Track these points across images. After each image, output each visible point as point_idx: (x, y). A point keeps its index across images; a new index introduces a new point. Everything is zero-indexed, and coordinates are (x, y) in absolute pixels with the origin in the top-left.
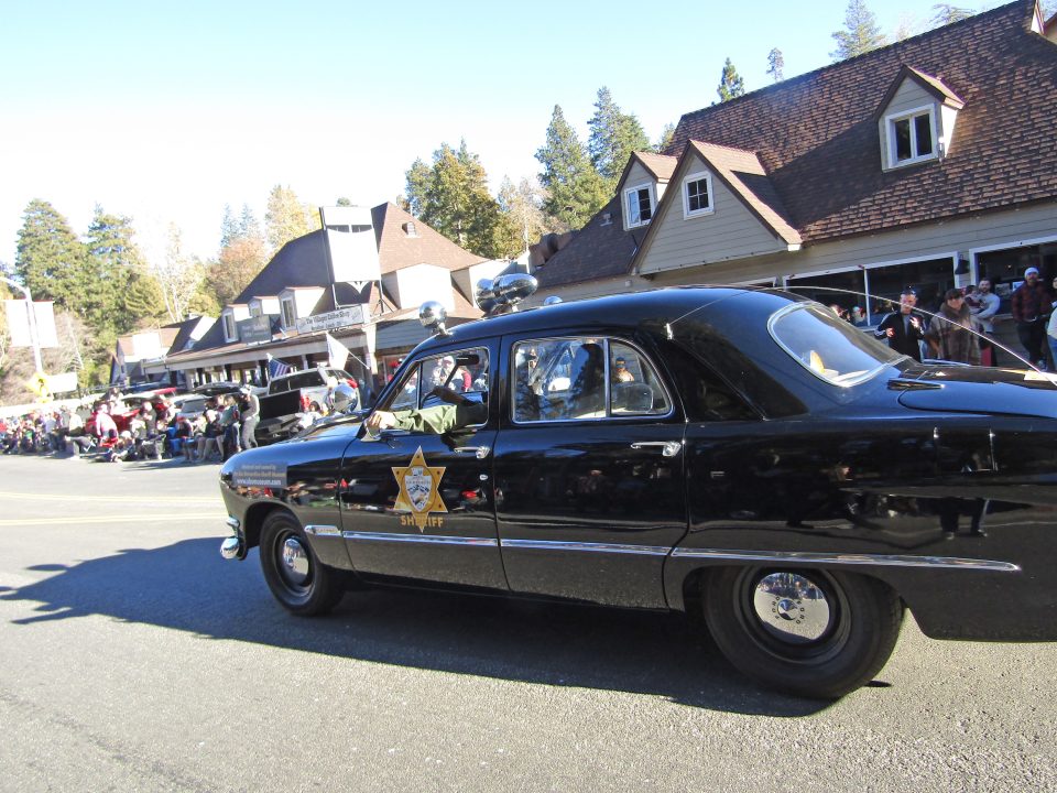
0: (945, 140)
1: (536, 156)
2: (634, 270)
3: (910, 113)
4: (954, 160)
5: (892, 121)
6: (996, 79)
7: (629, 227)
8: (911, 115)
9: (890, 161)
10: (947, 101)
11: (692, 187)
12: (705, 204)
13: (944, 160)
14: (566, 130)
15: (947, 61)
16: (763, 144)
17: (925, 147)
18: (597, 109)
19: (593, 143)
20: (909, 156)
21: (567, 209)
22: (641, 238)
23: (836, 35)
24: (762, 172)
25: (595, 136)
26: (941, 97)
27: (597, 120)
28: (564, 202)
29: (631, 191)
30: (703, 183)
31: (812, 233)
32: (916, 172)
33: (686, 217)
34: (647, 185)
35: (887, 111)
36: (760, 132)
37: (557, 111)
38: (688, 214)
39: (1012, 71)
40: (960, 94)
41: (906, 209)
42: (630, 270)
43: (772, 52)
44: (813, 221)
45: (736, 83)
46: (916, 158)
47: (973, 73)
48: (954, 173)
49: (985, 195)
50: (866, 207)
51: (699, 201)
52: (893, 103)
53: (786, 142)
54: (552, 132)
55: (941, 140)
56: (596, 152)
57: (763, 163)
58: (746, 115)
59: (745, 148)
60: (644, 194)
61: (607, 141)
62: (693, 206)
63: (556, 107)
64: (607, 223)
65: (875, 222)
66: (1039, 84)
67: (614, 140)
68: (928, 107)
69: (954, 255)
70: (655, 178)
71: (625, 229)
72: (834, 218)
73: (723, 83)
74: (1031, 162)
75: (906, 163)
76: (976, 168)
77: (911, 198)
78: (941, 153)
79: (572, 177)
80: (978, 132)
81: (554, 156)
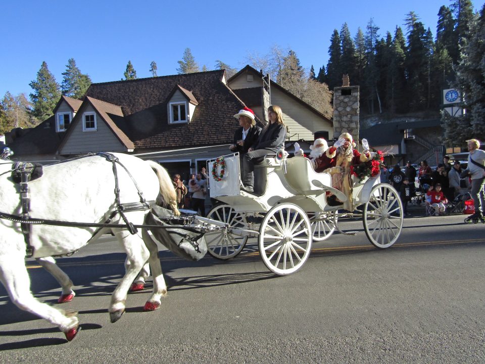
0: (190, 116)
1: (30, 85)
2: (57, 152)
3: (179, 103)
4: (193, 124)
5: (172, 105)
6: (209, 97)
7: (58, 131)
8: (179, 104)
9: (171, 121)
10: (191, 101)
11: (87, 117)
12: (93, 126)
13: (190, 124)
14: (49, 75)
15: (195, 86)
16: (125, 104)
17: (183, 117)
18: (68, 69)
19: (64, 84)
20: (178, 120)
21: (47, 114)
22: (63, 137)
23: (179, 62)
24: (122, 116)
25: (66, 81)
26: (188, 100)
27: (67, 73)
28: (45, 111)
29: (60, 114)
30: (92, 117)
31: (139, 145)
32: (180, 126)
33: (84, 130)
34: (69, 113)
35: (171, 101)
36: (124, 99)
37: (44, 64)
38: (85, 129)
39: (214, 95)
40: (197, 100)
41: (174, 140)
42: (55, 152)
43: (152, 63)
44: (140, 140)
45: (133, 72)
46: (180, 121)
47: (203, 92)
48: (192, 129)
49: (201, 139)
50: (161, 137)
51: (90, 124)
52: (173, 97)
53: (134, 105)
54: (40, 74)
55: (188, 116)
56: (66, 89)
57: (123, 112)
58: (119, 90)
59: (116, 104)
60: (67, 117)
61: (72, 85)
62: (88, 126)
63: (44, 62)
64: (48, 127)
65: (163, 144)
66: (222, 102)
67: (76, 85)
68: (185, 102)
69: (190, 160)
70: (73, 111)
71: (56, 131)
72: (148, 140)
73: (127, 71)
74: (216, 129)
75: (176, 122)
76: (199, 129)
77: (177, 136)
78: (188, 121)
79: (51, 99)
80: (201, 115)
81: (41, 87)
